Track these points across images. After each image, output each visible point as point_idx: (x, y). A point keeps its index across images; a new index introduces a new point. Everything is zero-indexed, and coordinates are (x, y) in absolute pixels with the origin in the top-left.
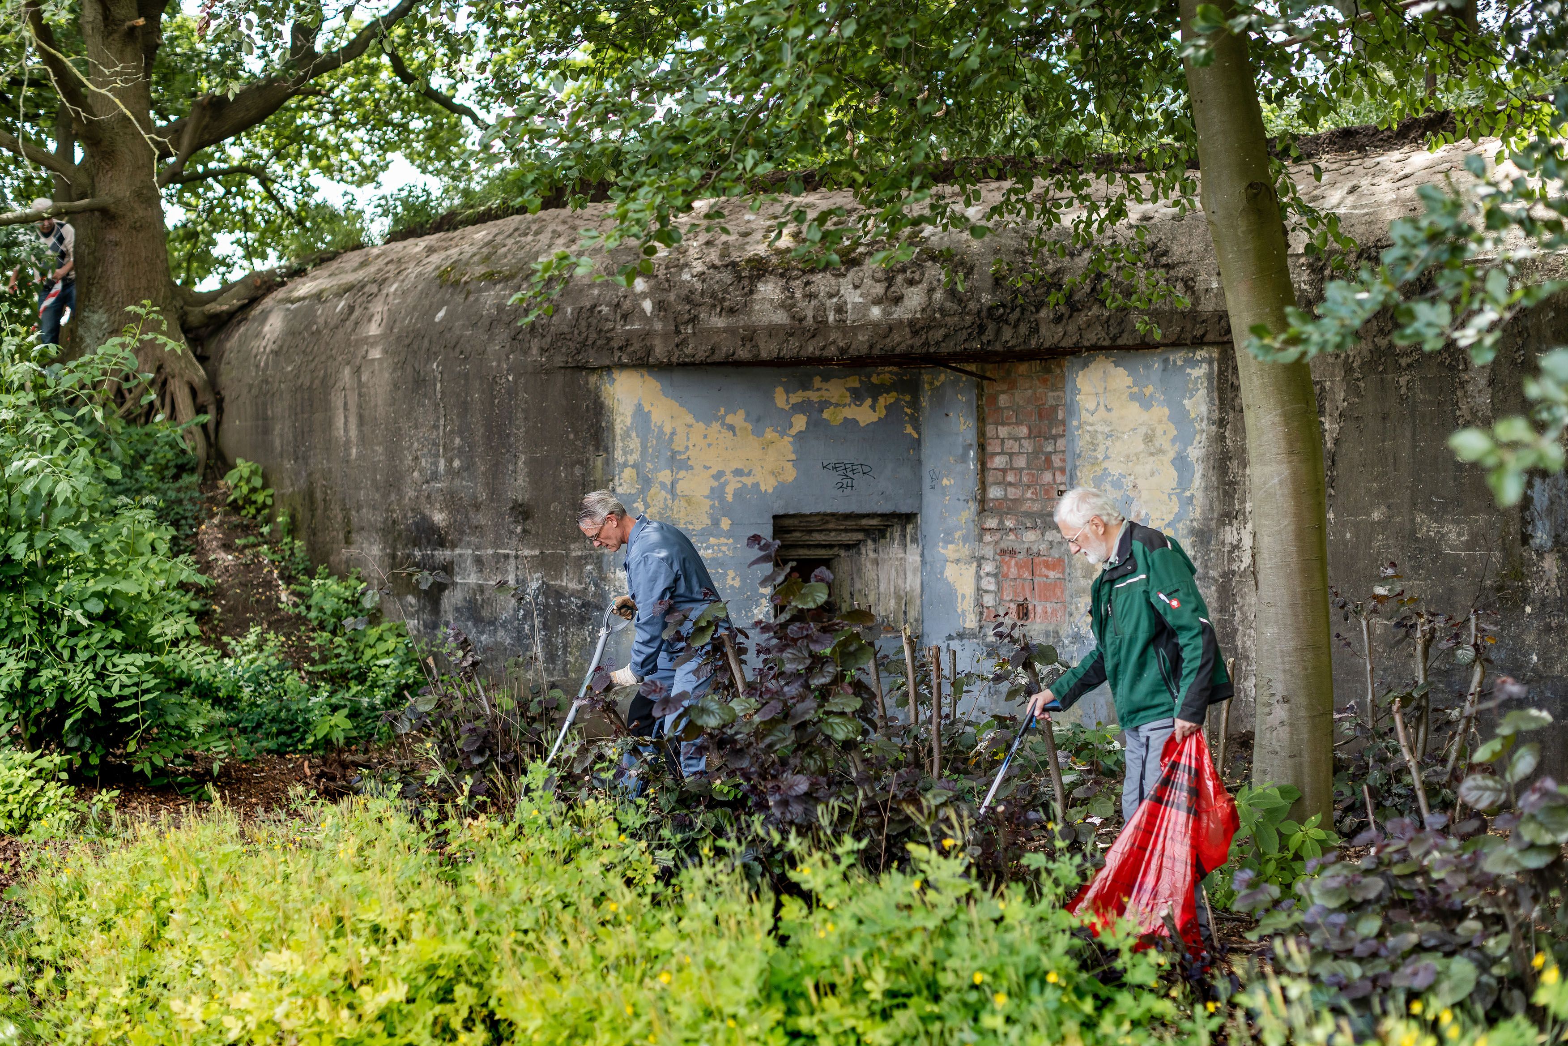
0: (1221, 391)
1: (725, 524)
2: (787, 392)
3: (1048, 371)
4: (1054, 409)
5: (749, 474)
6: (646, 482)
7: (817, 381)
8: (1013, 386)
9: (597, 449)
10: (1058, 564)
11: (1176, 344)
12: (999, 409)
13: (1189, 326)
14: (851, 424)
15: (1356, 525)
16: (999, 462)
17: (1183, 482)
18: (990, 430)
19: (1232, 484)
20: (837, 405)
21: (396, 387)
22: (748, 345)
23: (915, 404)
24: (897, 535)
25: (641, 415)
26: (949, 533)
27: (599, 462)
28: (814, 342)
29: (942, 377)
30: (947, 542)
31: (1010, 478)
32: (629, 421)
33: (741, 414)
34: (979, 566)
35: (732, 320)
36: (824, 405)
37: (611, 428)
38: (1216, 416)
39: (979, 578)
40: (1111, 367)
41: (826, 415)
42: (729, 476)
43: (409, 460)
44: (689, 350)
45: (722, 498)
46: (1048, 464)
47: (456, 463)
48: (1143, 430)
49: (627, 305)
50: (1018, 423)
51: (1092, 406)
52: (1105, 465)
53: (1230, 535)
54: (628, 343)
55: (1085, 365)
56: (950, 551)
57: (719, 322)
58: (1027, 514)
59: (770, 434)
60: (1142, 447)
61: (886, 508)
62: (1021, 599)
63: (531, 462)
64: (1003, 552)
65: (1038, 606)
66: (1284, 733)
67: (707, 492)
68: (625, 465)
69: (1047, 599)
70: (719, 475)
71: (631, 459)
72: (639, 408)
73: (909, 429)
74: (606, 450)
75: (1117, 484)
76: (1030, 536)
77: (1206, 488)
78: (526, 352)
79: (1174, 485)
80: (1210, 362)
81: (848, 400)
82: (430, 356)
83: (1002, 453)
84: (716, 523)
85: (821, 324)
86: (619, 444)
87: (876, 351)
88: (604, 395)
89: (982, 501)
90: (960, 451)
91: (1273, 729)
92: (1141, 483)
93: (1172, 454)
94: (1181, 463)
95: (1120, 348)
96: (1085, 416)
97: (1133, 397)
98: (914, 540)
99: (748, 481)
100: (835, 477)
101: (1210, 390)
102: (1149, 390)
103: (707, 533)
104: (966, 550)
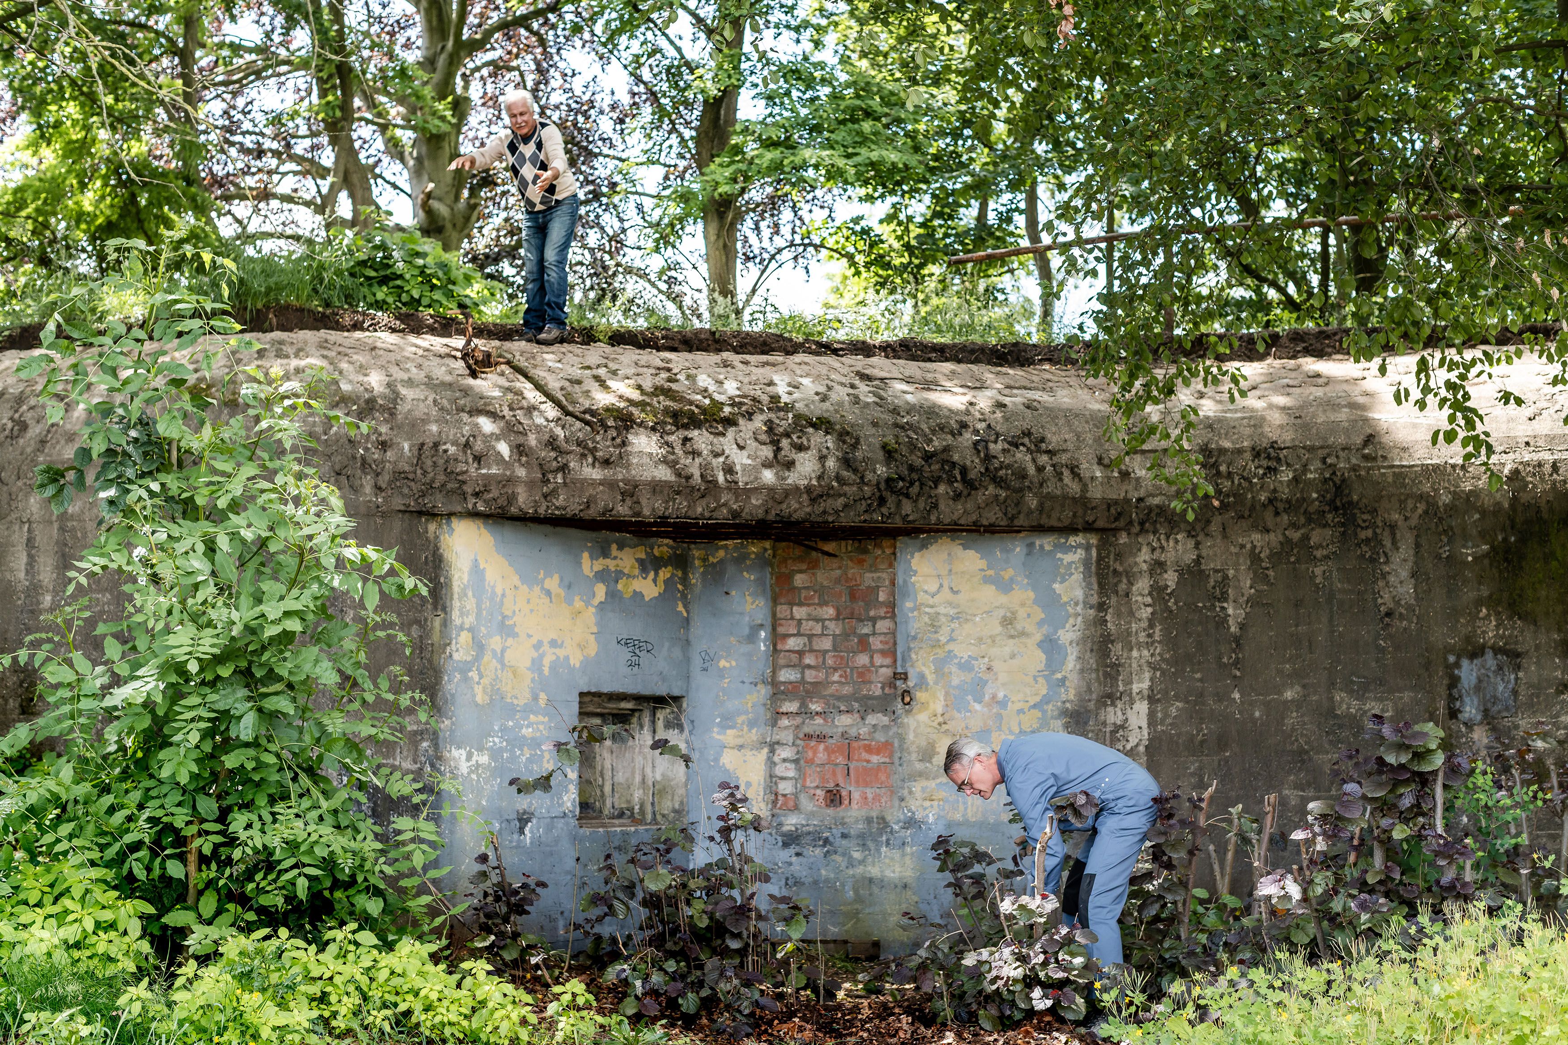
0: (1101, 576)
1: (543, 699)
2: (592, 558)
3: (865, 551)
4: (875, 590)
5: (561, 646)
6: (479, 648)
7: (614, 551)
8: (814, 566)
9: (435, 608)
10: (886, 747)
11: (1041, 529)
12: (794, 589)
13: (1080, 512)
14: (638, 597)
15: (1267, 704)
16: (793, 644)
17: (1053, 664)
18: (785, 611)
19: (1116, 666)
20: (629, 576)
22: (629, 502)
23: (686, 580)
24: (646, 720)
25: (477, 571)
26: (728, 718)
27: (437, 622)
28: (704, 502)
29: (721, 553)
30: (724, 727)
31: (809, 660)
32: (466, 578)
33: (559, 579)
34: (772, 751)
35: (608, 473)
36: (619, 574)
37: (448, 585)
38: (1094, 600)
39: (771, 763)
40: (957, 549)
41: (620, 586)
42: (546, 647)
44: (561, 501)
45: (540, 671)
46: (864, 646)
48: (1001, 612)
49: (479, 446)
50: (823, 603)
51: (932, 587)
52: (948, 647)
53: (1112, 716)
54: (485, 489)
55: (924, 546)
56: (730, 736)
57: (593, 473)
58: (839, 698)
59: (578, 604)
60: (999, 629)
62: (831, 785)
64: (808, 737)
65: (854, 792)
67: (528, 664)
68: (462, 628)
69: (867, 785)
70: (539, 645)
71: (469, 620)
72: (475, 564)
73: (680, 608)
74: (444, 609)
75: (965, 667)
76: (844, 721)
77: (1082, 671)
78: (357, 490)
79: (1042, 666)
80: (1088, 548)
81: (636, 572)
83: (799, 634)
84: (535, 698)
86: (456, 604)
87: (771, 517)
88: (443, 546)
89: (774, 683)
90: (746, 631)
92: (997, 665)
93: (1038, 637)
94: (1050, 645)
96: (922, 597)
97: (987, 580)
98: (670, 723)
99: (561, 653)
100: (625, 654)
101: (1087, 575)
102: (1008, 573)
103: (528, 710)
104: (754, 735)
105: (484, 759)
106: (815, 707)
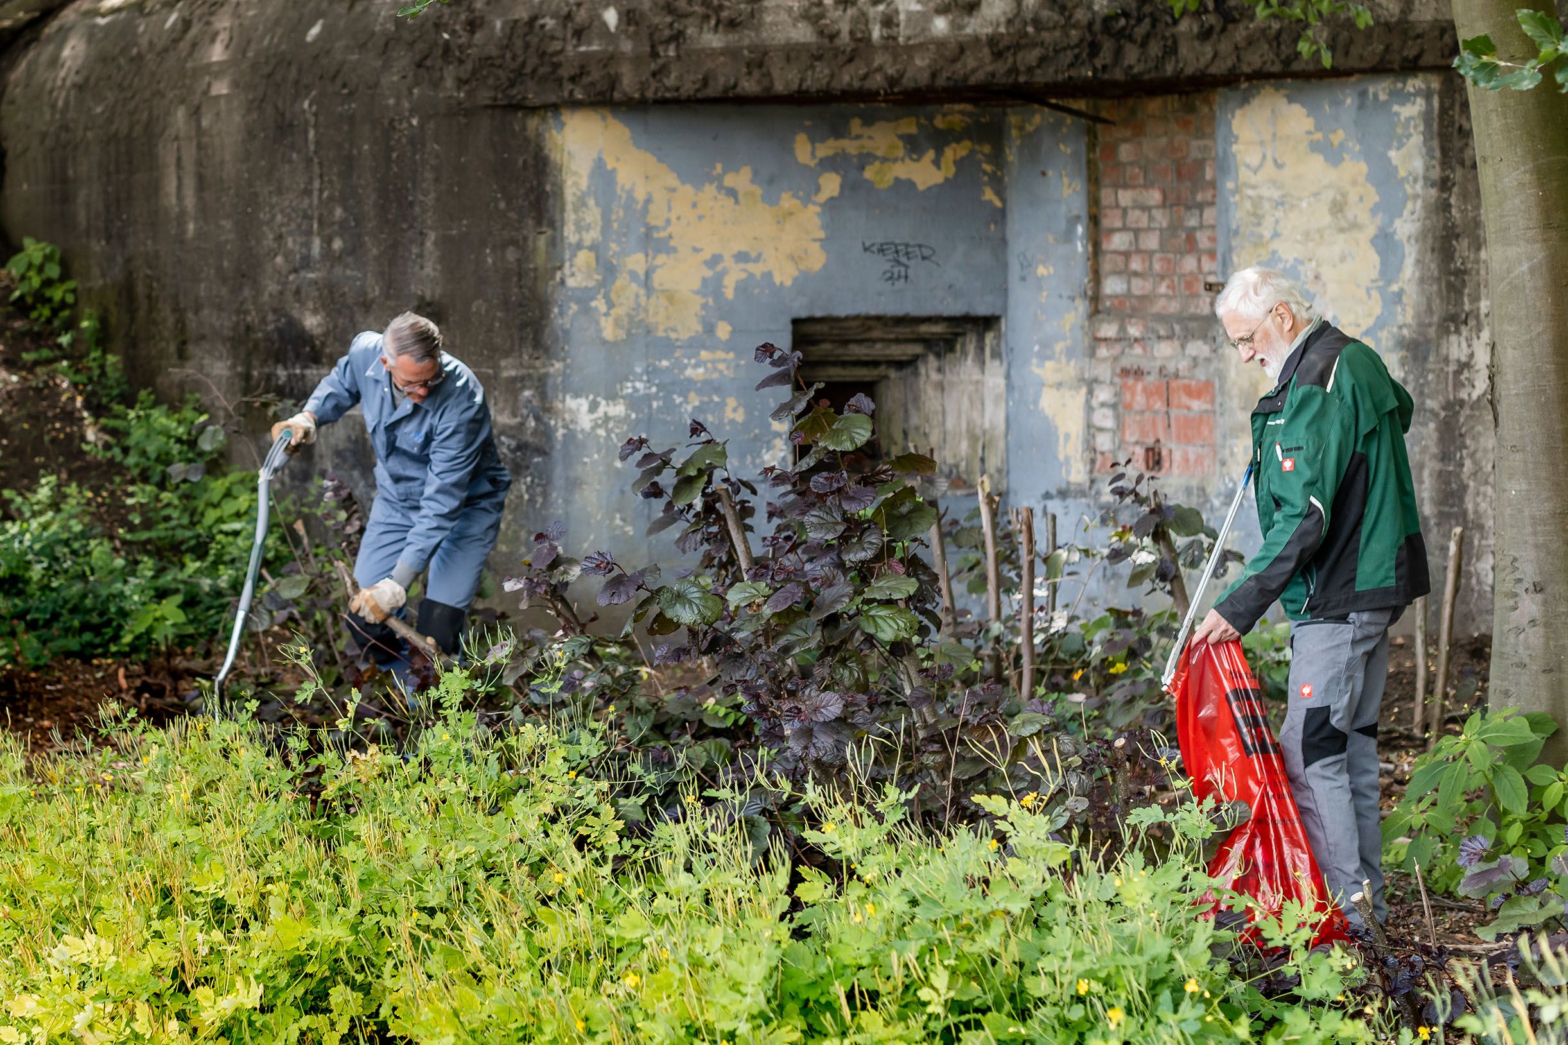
0: (1445, 139)
1: (723, 331)
2: (813, 141)
3: (1191, 109)
4: (1200, 164)
5: (757, 259)
6: (608, 270)
7: (856, 125)
8: (1139, 131)
9: (539, 222)
10: (1204, 390)
11: (1379, 70)
12: (1119, 165)
13: (1396, 44)
14: (904, 186)
16: (1118, 241)
17: (1389, 270)
18: (1106, 196)
19: (1460, 273)
20: (884, 160)
21: (250, 134)
22: (756, 74)
23: (997, 158)
24: (971, 347)
25: (602, 175)
26: (1046, 344)
27: (542, 241)
28: (851, 68)
29: (1037, 119)
30: (1043, 357)
31: (1136, 265)
32: (584, 183)
33: (746, 173)
34: (1090, 392)
35: (733, 37)
36: (866, 159)
37: (559, 193)
38: (1436, 174)
39: (1089, 409)
40: (1281, 103)
41: (868, 174)
42: (728, 262)
43: (269, 240)
44: (671, 81)
45: (718, 294)
46: (1191, 244)
47: (337, 244)
48: (1329, 195)
49: (581, 16)
50: (1146, 186)
51: (1253, 159)
52: (1276, 245)
53: (1456, 348)
54: (583, 71)
55: (1245, 101)
56: (1047, 371)
57: (714, 40)
58: (1162, 318)
59: (787, 201)
60: (1327, 219)
61: (955, 308)
62: (1150, 441)
63: (444, 242)
64: (1125, 372)
65: (1175, 450)
66: (1535, 637)
67: (697, 285)
68: (579, 246)
69: (1188, 441)
70: (715, 260)
71: (589, 237)
72: (599, 164)
73: (989, 195)
74: (552, 224)
76: (1164, 350)
77: (1422, 281)
78: (436, 84)
79: (1375, 274)
80: (1428, 96)
81: (901, 152)
82: (300, 89)
83: (1124, 229)
84: (710, 329)
85: (862, 42)
86: (570, 216)
87: (941, 82)
88: (548, 145)
89: (1095, 299)
90: (1063, 225)
91: (1519, 630)
92: (1327, 273)
93: (1371, 231)
94: (1384, 242)
95: (1295, 75)
96: (1244, 175)
97: (1315, 147)
98: (996, 355)
99: (757, 269)
100: (883, 264)
101: (1427, 136)
102: (1338, 137)
103: (694, 345)
104: (1071, 370)
105: (618, 409)
106: (1134, 331)
